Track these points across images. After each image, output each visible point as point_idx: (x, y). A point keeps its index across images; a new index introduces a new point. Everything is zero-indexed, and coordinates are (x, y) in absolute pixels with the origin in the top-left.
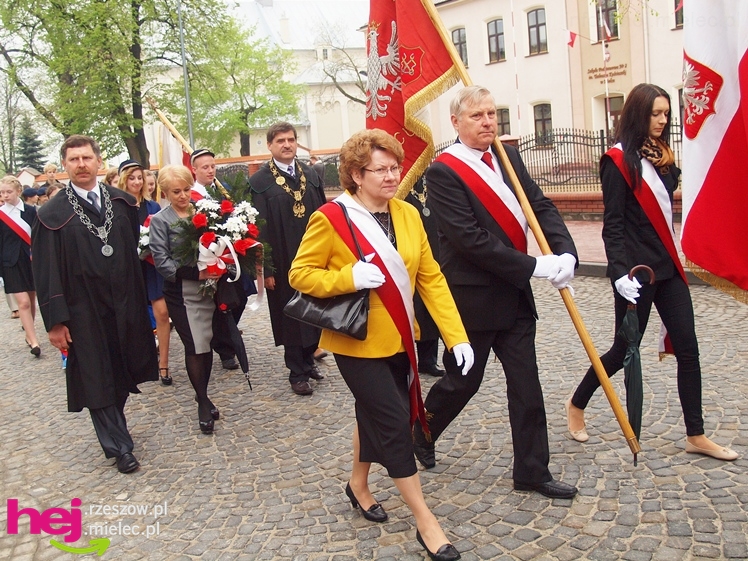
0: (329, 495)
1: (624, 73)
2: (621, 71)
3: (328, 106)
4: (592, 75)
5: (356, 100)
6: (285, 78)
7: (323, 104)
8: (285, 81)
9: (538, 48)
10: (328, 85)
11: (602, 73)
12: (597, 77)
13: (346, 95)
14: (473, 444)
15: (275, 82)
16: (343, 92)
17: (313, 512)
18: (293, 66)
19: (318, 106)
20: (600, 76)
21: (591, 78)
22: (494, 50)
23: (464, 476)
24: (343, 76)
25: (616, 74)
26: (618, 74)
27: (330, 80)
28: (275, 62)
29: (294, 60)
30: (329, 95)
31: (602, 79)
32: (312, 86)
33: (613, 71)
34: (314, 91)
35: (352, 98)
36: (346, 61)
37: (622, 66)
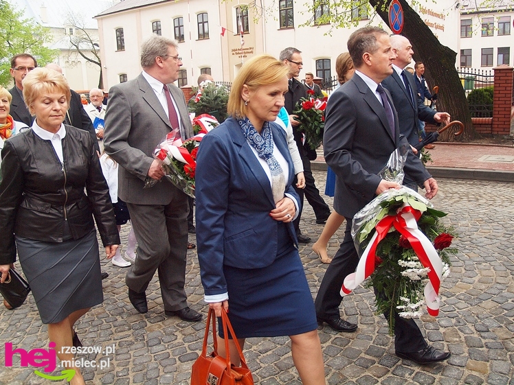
0: (108, 304)
1: (252, 52)
2: (250, 51)
3: (74, 64)
4: (234, 52)
5: (92, 61)
6: (45, 45)
7: (70, 63)
8: (45, 47)
9: (203, 36)
10: (73, 51)
11: (240, 52)
12: (237, 54)
13: (85, 58)
14: (193, 265)
15: (38, 47)
16: (83, 56)
17: (100, 316)
18: (50, 38)
19: (67, 64)
20: (239, 53)
21: (233, 54)
22: (177, 35)
23: (192, 284)
24: (82, 46)
25: (247, 53)
26: (249, 53)
27: (75, 48)
28: (38, 35)
29: (51, 35)
30: (73, 57)
31: (240, 55)
32: (63, 50)
33: (246, 51)
34: (64, 54)
35: (89, 60)
36: (86, 36)
37: (251, 48)
